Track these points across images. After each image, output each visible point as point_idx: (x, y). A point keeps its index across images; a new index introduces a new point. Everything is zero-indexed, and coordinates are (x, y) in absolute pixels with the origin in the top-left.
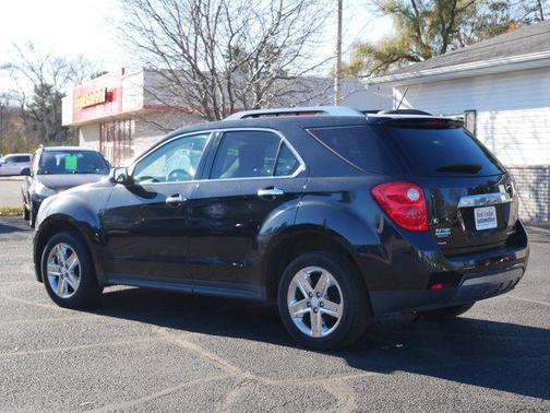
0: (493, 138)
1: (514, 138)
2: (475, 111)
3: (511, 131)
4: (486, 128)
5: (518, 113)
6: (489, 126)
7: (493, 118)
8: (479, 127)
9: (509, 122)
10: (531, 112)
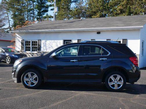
0: (46, 46)
1: (51, 46)
2: (41, 40)
3: (51, 45)
4: (44, 44)
5: (53, 41)
6: (45, 43)
7: (46, 42)
8: (42, 43)
9: (50, 43)
10: (56, 41)
